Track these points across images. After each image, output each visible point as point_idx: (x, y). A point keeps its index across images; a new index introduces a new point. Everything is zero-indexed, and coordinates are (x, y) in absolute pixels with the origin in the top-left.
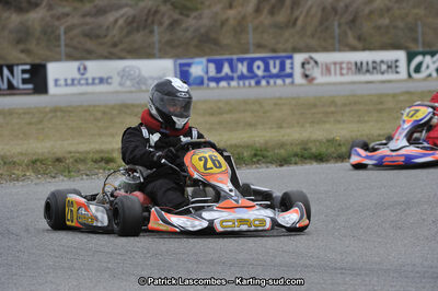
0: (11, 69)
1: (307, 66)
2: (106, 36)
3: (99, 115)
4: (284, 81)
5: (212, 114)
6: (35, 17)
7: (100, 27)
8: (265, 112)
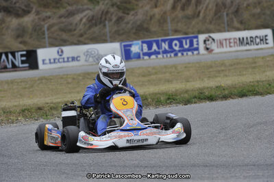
0: (13, 54)
1: (207, 42)
2: (75, 30)
3: (70, 80)
4: (193, 53)
5: (144, 76)
6: (28, 20)
7: (71, 24)
8: (178, 73)
